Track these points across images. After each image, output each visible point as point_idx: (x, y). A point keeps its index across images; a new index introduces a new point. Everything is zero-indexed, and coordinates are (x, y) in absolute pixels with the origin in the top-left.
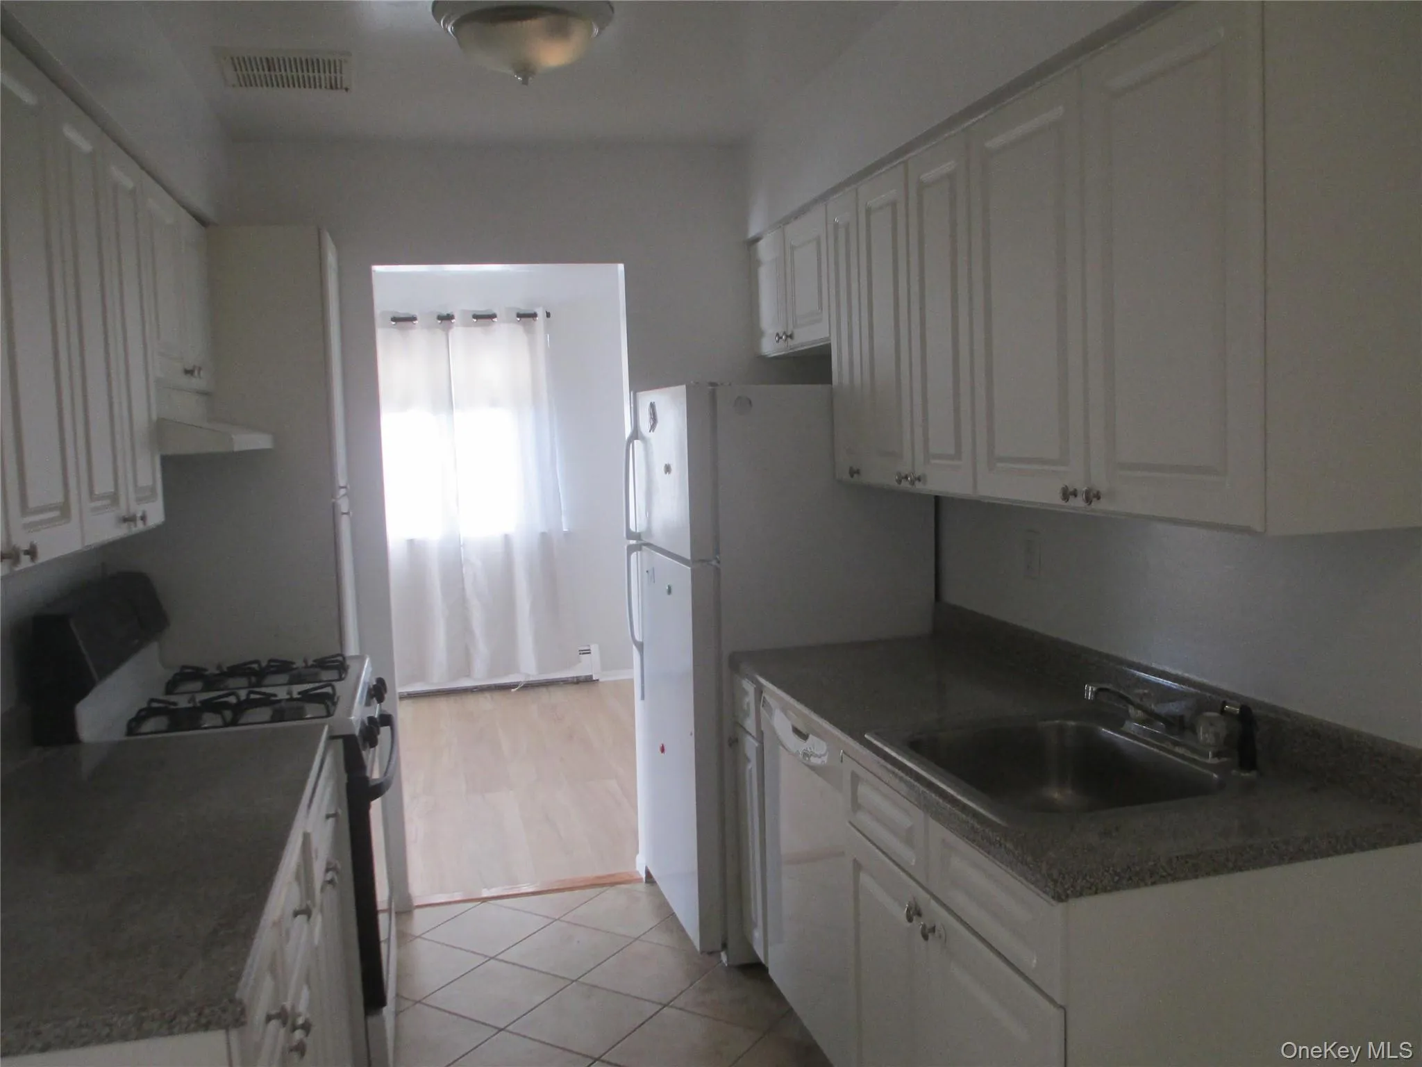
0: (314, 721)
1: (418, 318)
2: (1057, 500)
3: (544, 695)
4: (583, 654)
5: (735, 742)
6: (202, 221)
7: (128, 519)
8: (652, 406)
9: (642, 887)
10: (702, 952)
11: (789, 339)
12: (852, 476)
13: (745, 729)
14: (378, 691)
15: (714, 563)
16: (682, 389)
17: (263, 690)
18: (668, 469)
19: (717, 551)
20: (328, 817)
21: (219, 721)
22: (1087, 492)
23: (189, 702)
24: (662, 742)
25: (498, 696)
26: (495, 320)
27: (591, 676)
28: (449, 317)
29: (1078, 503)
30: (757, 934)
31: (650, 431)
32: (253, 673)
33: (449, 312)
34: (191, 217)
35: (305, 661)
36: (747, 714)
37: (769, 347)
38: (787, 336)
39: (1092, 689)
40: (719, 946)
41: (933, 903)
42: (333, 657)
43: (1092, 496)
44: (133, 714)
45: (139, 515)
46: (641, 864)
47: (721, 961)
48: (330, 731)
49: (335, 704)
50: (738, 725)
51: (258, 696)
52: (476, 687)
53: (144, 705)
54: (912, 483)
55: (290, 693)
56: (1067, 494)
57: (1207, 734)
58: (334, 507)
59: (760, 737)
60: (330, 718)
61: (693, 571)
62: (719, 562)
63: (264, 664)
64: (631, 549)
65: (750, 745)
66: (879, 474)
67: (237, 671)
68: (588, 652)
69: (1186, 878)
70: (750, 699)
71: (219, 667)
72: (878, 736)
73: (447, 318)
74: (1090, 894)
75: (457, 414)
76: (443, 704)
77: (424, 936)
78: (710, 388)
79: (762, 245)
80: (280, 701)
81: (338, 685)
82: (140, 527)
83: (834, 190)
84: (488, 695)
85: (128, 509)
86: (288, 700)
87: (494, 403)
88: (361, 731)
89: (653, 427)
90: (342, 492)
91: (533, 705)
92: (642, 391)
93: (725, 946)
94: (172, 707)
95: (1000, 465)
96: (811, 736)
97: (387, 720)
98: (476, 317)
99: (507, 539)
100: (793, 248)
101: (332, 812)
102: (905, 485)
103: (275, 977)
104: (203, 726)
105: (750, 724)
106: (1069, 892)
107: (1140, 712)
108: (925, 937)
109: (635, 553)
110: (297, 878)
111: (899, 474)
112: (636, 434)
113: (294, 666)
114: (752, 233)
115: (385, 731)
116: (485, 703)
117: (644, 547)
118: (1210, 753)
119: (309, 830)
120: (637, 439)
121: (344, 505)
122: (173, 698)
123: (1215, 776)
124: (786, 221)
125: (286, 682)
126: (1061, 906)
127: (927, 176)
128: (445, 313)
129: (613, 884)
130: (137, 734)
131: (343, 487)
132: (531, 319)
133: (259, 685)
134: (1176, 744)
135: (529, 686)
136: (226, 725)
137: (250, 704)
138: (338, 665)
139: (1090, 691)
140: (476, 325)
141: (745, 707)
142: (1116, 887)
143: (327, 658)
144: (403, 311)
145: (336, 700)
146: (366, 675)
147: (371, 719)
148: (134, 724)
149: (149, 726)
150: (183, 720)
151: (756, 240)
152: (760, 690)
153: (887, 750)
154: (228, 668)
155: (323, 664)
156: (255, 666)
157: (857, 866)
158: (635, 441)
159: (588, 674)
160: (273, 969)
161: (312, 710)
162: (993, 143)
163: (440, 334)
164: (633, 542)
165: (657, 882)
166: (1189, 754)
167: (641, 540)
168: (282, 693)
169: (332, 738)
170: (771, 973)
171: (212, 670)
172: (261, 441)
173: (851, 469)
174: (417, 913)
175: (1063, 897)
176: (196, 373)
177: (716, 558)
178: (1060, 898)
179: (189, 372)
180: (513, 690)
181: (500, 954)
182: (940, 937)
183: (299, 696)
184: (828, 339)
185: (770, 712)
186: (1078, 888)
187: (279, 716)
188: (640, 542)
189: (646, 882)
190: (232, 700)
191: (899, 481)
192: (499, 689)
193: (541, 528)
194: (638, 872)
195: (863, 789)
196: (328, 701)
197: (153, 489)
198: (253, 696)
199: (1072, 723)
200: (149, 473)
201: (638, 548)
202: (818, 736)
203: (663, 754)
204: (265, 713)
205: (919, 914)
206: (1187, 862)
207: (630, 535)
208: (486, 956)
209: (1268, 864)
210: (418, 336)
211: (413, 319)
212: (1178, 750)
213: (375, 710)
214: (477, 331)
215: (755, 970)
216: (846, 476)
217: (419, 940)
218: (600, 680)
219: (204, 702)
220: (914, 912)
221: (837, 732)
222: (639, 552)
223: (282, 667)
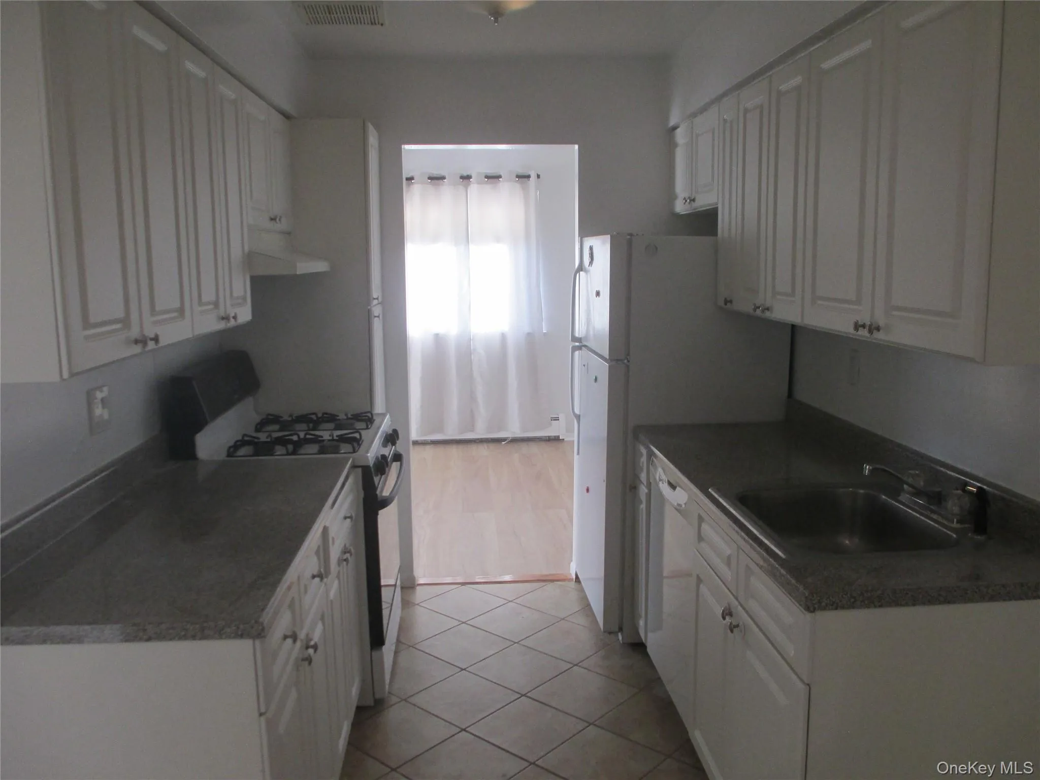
0: (345, 455)
1: (447, 177)
2: (851, 330)
3: (525, 448)
4: (554, 420)
5: (634, 488)
6: (287, 116)
7: (226, 318)
8: (591, 248)
9: (573, 584)
10: (605, 632)
11: (692, 202)
12: (726, 304)
13: (641, 481)
14: (392, 438)
15: (626, 361)
16: (608, 238)
17: (317, 433)
18: (598, 294)
19: (628, 355)
20: (345, 518)
21: (284, 452)
22: (870, 326)
23: (267, 438)
24: (587, 486)
25: (492, 446)
26: (500, 179)
27: (559, 436)
28: (468, 177)
29: (864, 333)
30: (642, 623)
31: (589, 266)
32: (311, 421)
33: (468, 174)
34: (277, 113)
35: (346, 415)
36: (642, 470)
37: (680, 207)
38: (690, 201)
39: (869, 468)
40: (617, 630)
41: (740, 608)
42: (366, 413)
43: (874, 328)
44: (232, 443)
45: (233, 315)
46: (573, 569)
47: (619, 640)
48: (353, 461)
49: (359, 445)
50: (636, 477)
51: (310, 437)
52: (478, 439)
53: (240, 438)
54: (763, 311)
55: (332, 435)
56: (857, 326)
57: (953, 506)
58: (369, 311)
59: (649, 485)
60: (354, 454)
61: (610, 367)
62: (628, 361)
63: (320, 415)
64: (574, 349)
65: (643, 490)
66: (743, 305)
67: (303, 419)
68: (557, 419)
69: (907, 605)
70: (644, 459)
71: (291, 416)
72: (718, 491)
73: (466, 178)
74: (832, 609)
75: (472, 247)
76: (454, 450)
77: (420, 604)
78: (629, 237)
79: (678, 131)
80: (323, 441)
81: (363, 433)
82: (232, 323)
83: (724, 95)
84: (485, 445)
85: (225, 311)
86: (329, 440)
87: (498, 240)
88: (375, 464)
89: (591, 263)
90: (375, 302)
91: (516, 455)
92: (587, 237)
93: (621, 629)
94: (256, 440)
95: (820, 302)
96: (678, 488)
97: (398, 457)
98: (487, 177)
99: (503, 336)
100: (697, 136)
101: (349, 515)
102: (758, 312)
103: (293, 613)
104: (275, 454)
105: (643, 476)
106: (816, 606)
107: (910, 489)
108: (732, 631)
109: (578, 352)
110: (317, 553)
111: (755, 305)
112: (581, 268)
113: (338, 418)
114: (672, 123)
115: (395, 466)
116: (483, 451)
117: (583, 348)
118: (955, 520)
119: (327, 525)
120: (582, 271)
121: (377, 310)
122: (260, 435)
123: (955, 536)
124: (694, 115)
125: (332, 429)
126: (809, 616)
127: (783, 88)
128: (465, 174)
129: (552, 581)
130: (234, 457)
131: (375, 299)
132: (526, 179)
133: (314, 429)
134: (933, 511)
135: (514, 440)
136: (288, 454)
137: (307, 441)
138: (367, 419)
139: (867, 468)
140: (486, 183)
141: (641, 465)
142: (852, 606)
143: (362, 413)
144: (436, 172)
145: (360, 443)
146: (385, 426)
147: (384, 457)
148: (232, 450)
149: (243, 451)
150: (263, 449)
151: (675, 128)
152: (651, 455)
153: (721, 500)
154: (296, 417)
155: (357, 417)
156: (314, 417)
157: (699, 580)
158: (581, 272)
159: (557, 434)
160: (291, 606)
161: (345, 448)
162: (826, 65)
163: (461, 188)
164: (577, 344)
165: (582, 583)
166: (940, 519)
167: (581, 343)
168: (326, 435)
169: (354, 467)
170: (649, 650)
171: (286, 417)
172: (321, 266)
173: (726, 299)
174: (418, 588)
175: (812, 609)
176: (278, 220)
177: (627, 359)
178: (810, 608)
179: (273, 219)
180: (503, 443)
181: (468, 621)
182: (741, 631)
183: (337, 438)
184: (717, 204)
185: (656, 469)
186: (823, 604)
187: (322, 451)
188: (581, 344)
189: (576, 581)
190: (295, 438)
191: (755, 310)
192: (493, 442)
193: (527, 329)
194: (571, 574)
195: (704, 526)
196: (355, 442)
197: (244, 298)
198: (308, 436)
199: (862, 491)
200: (241, 287)
201: (580, 348)
202: (680, 487)
203: (588, 494)
204: (314, 448)
205: (731, 614)
206: (907, 594)
207: (574, 339)
208: (459, 621)
209: (971, 600)
210: (447, 191)
211: (443, 178)
212: (935, 517)
213: (388, 451)
214: (488, 187)
215: (639, 647)
216: (721, 303)
217: (417, 606)
218: (565, 440)
219: (277, 439)
220: (727, 613)
221: (692, 486)
222: (580, 351)
223: (330, 418)
